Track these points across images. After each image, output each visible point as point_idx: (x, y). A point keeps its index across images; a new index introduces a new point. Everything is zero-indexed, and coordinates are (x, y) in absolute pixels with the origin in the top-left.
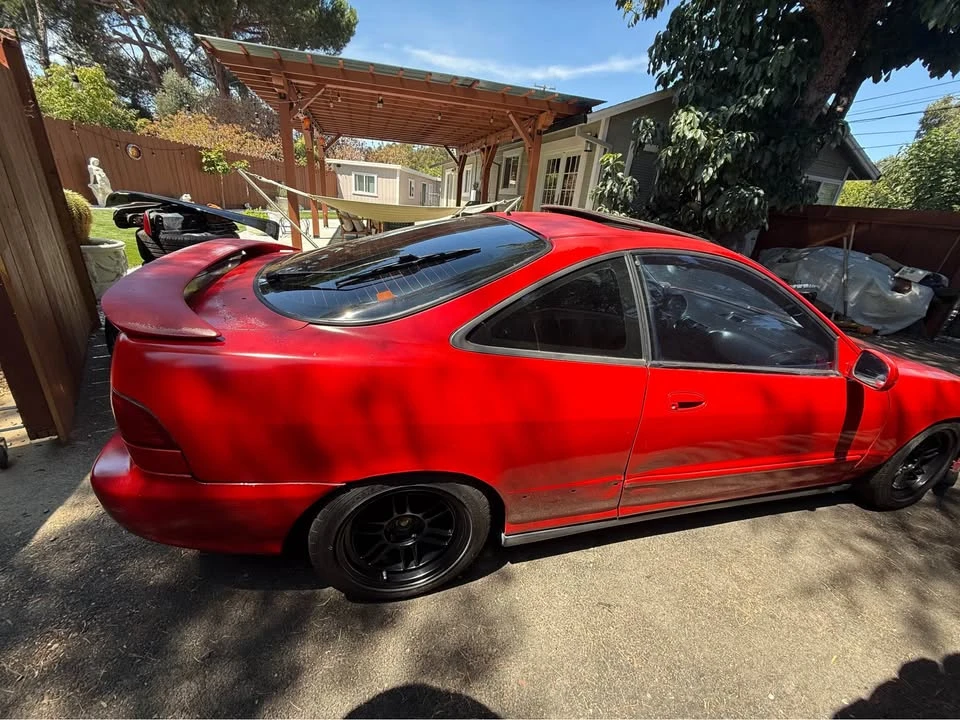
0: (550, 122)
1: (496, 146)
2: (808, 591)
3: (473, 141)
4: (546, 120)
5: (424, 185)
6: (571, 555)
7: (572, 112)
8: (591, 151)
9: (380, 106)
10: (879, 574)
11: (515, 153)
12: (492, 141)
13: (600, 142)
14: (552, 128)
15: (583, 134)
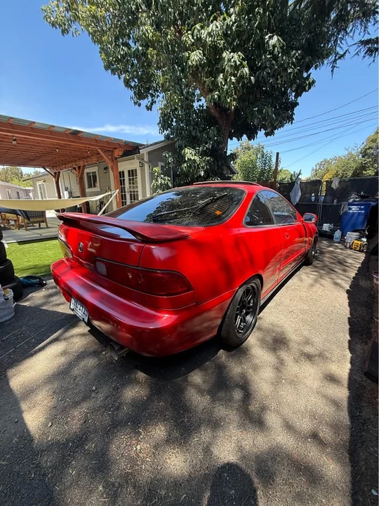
0: (121, 153)
1: (84, 167)
2: (312, 285)
3: (65, 164)
4: (118, 153)
5: (18, 193)
6: (268, 305)
7: (132, 150)
8: (142, 166)
9: (14, 143)
10: (321, 277)
11: (94, 169)
12: (81, 163)
13: (146, 162)
14: (122, 156)
15: (138, 158)
